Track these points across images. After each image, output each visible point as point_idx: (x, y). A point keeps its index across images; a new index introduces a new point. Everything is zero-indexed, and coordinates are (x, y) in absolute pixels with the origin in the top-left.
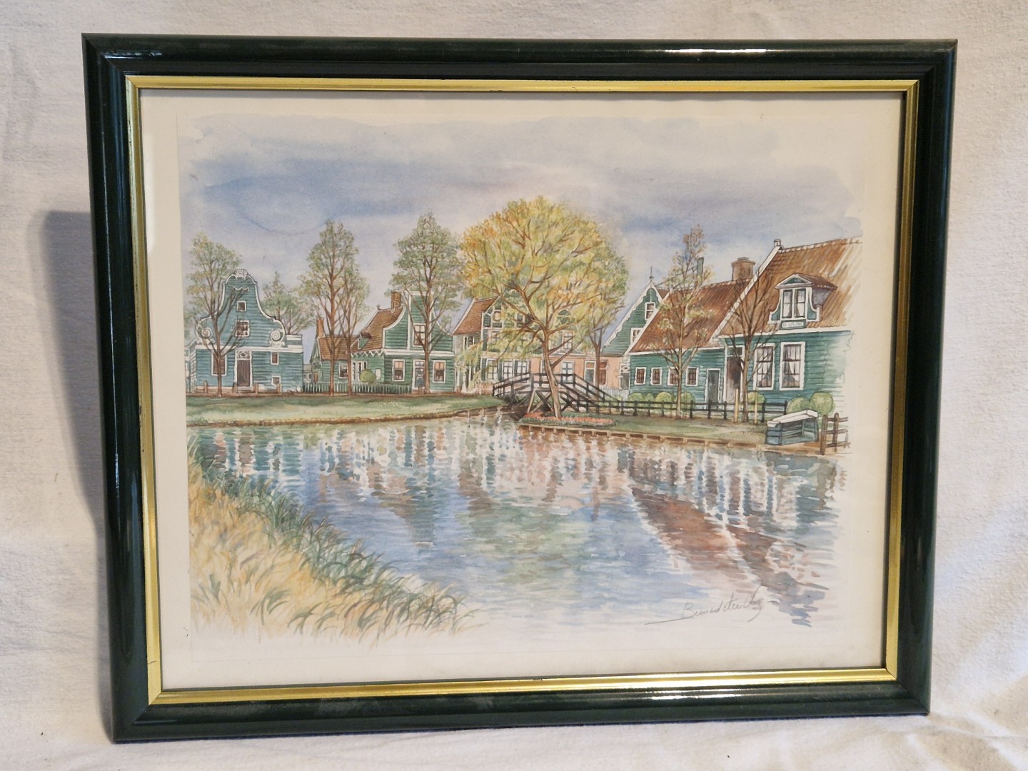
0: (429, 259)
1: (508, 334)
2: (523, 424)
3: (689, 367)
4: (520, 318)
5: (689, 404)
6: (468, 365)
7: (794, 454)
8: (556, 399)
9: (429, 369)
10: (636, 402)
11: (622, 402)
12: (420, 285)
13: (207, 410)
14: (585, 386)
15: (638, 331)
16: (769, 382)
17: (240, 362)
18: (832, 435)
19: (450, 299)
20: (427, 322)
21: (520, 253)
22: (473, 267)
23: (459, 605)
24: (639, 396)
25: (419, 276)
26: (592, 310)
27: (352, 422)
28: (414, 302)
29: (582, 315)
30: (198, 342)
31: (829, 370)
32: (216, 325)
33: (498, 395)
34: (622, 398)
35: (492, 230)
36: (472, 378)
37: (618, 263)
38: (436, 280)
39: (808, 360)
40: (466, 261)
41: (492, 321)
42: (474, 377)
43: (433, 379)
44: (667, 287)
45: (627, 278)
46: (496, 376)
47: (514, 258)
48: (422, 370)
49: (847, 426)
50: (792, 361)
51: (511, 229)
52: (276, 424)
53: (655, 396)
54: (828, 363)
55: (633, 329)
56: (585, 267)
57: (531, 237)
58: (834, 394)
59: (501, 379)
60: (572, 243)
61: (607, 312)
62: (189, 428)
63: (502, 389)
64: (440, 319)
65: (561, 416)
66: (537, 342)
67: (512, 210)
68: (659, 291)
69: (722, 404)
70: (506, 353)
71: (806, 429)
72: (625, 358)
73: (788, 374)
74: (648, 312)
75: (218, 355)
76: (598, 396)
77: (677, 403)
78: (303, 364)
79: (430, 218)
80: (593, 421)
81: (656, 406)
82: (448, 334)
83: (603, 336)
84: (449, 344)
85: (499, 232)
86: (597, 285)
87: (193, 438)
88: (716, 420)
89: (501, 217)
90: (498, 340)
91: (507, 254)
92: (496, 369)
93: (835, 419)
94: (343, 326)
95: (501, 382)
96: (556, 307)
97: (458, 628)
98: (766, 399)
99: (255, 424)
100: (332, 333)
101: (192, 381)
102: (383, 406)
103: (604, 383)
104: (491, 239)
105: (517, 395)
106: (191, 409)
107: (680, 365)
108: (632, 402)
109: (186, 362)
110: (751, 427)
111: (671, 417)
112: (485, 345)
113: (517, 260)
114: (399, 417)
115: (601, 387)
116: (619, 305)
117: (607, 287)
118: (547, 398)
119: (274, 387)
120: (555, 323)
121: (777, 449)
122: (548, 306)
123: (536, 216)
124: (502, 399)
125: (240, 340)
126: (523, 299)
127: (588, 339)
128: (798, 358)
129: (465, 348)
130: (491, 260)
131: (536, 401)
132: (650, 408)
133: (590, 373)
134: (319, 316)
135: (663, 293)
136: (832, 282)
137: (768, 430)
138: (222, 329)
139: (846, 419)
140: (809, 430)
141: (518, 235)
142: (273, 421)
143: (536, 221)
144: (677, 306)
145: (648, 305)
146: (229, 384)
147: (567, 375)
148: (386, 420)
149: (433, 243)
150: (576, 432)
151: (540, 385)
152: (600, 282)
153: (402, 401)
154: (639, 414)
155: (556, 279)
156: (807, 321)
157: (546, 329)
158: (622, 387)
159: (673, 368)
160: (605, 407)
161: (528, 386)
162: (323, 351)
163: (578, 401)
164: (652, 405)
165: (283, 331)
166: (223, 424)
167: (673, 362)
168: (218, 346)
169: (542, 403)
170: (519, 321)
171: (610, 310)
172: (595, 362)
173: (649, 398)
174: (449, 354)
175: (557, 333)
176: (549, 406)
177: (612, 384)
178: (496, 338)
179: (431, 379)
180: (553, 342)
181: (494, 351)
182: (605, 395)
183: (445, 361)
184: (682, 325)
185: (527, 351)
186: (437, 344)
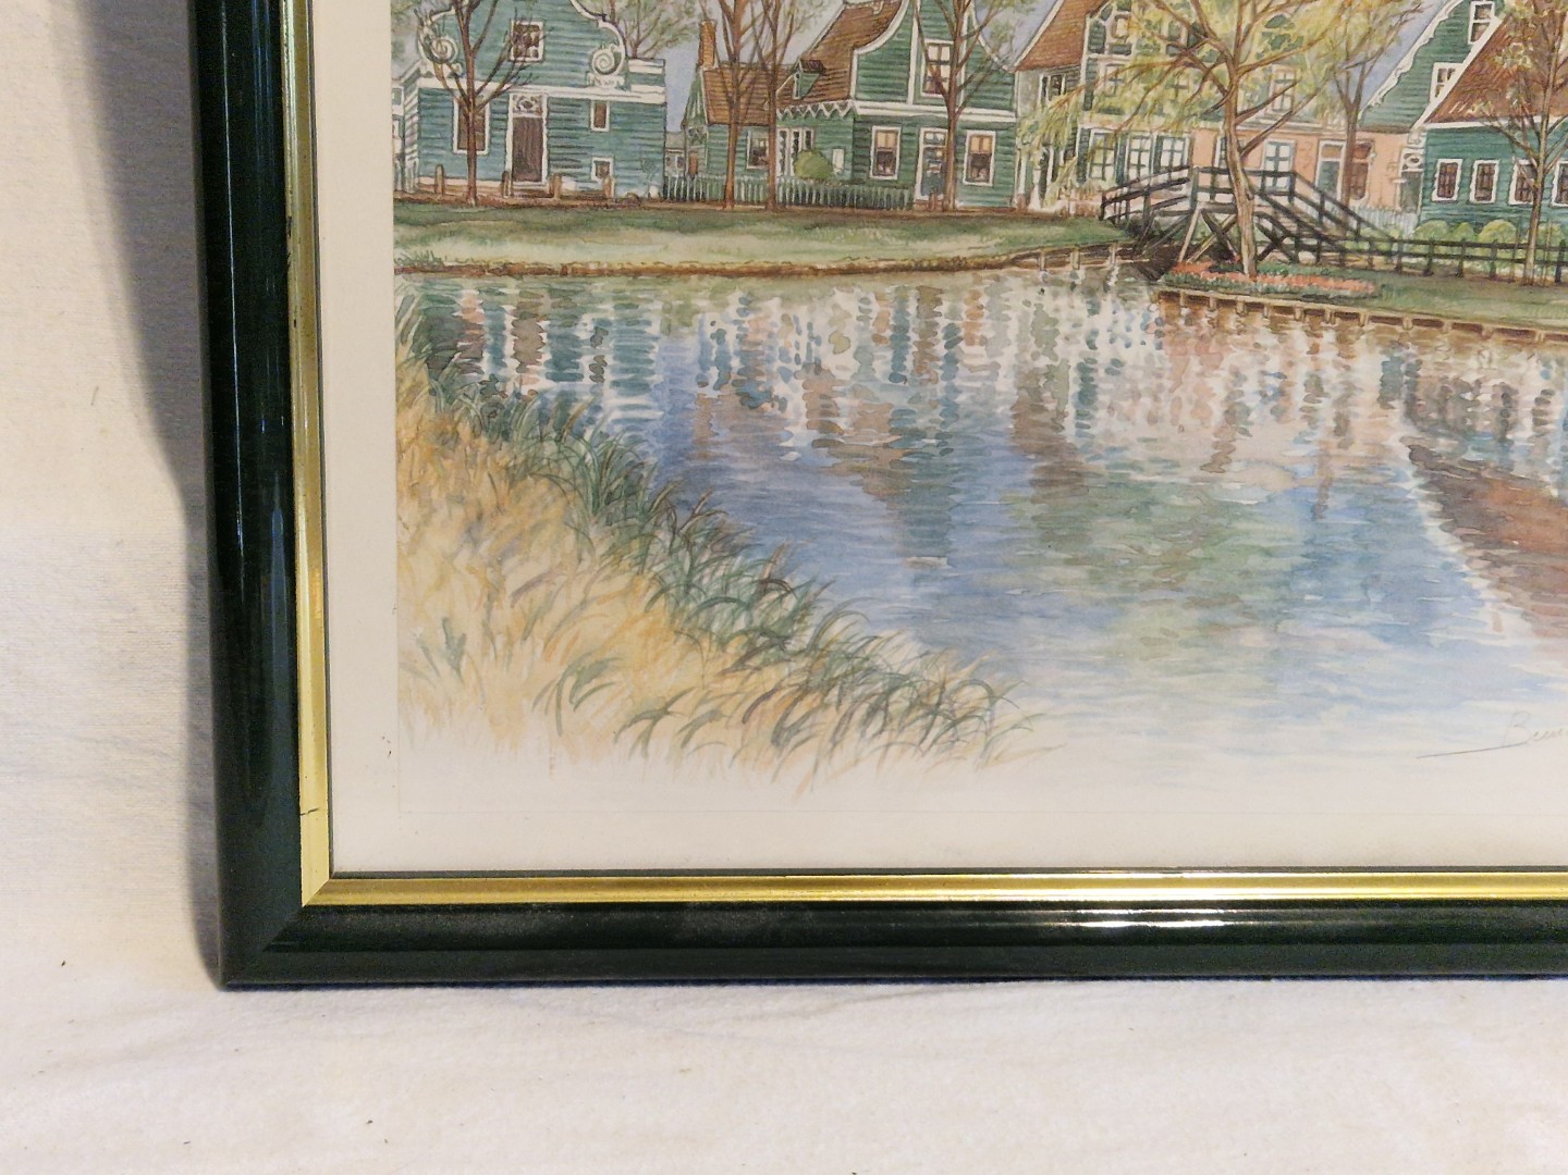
1: (1143, 71)
2: (1168, 289)
3: (1561, 162)
4: (1175, 34)
5: (1555, 249)
6: (1046, 145)
8: (1247, 232)
9: (956, 153)
10: (1432, 243)
11: (1401, 242)
13: (442, 235)
14: (1317, 200)
15: (1451, 72)
17: (519, 122)
20: (956, 36)
23: (1000, 703)
24: (1440, 229)
26: (1344, 17)
27: (774, 273)
29: (1323, 29)
30: (423, 72)
32: (465, 31)
33: (1112, 219)
34: (1402, 232)
36: (1053, 179)
41: (1110, 39)
42: (1060, 173)
43: (963, 176)
46: (1110, 171)
48: (939, 154)
52: (600, 273)
53: (1478, 228)
59: (1121, 181)
61: (1381, 23)
62: (400, 276)
63: (1124, 203)
64: (987, 30)
65: (1255, 273)
66: (1211, 93)
70: (1138, 117)
72: (1414, 136)
74: (1475, 25)
75: (468, 104)
76: (1344, 225)
77: (1526, 247)
78: (666, 132)
80: (1329, 286)
81: (1478, 252)
82: (1005, 67)
83: (1366, 82)
84: (1006, 93)
87: (407, 301)
90: (1121, 85)
92: (1111, 155)
94: (761, 42)
95: (1122, 186)
96: (1260, 8)
97: (995, 754)
99: (551, 272)
100: (734, 57)
101: (409, 164)
102: (846, 237)
103: (1361, 197)
105: (1157, 218)
106: (403, 229)
107: (1542, 156)
108: (1424, 243)
109: (395, 118)
111: (1511, 280)
112: (1090, 97)
114: (882, 265)
115: (1354, 204)
116: (1408, 6)
118: (1227, 229)
119: (597, 184)
120: (1255, 47)
122: (1241, 5)
124: (1121, 227)
125: (522, 68)
127: (1330, 88)
129: (1043, 101)
131: (1199, 236)
132: (1463, 258)
133: (1330, 169)
134: (705, 16)
138: (481, 41)
142: (593, 267)
144: (1546, 13)
145: (1477, 7)
146: (492, 174)
147: (1276, 174)
148: (851, 271)
150: (1289, 310)
151: (1212, 197)
153: (889, 227)
154: (1437, 271)
157: (1233, 61)
158: (1403, 204)
159: (1526, 162)
160: (1360, 251)
161: (1185, 197)
162: (712, 100)
163: (1297, 238)
164: (1469, 251)
165: (621, 49)
166: (478, 270)
167: (1525, 149)
168: (470, 82)
169: (1213, 240)
170: (1172, 40)
171: (1386, 18)
172: (1344, 144)
173: (1464, 234)
174: (1003, 117)
175: (1258, 73)
176: (1231, 248)
177: (1380, 199)
178: (1115, 80)
179: (959, 176)
180: (1248, 94)
181: (1109, 111)
182: (1363, 225)
183: (993, 133)
184: (1553, 62)
185: (1186, 113)
186: (976, 90)
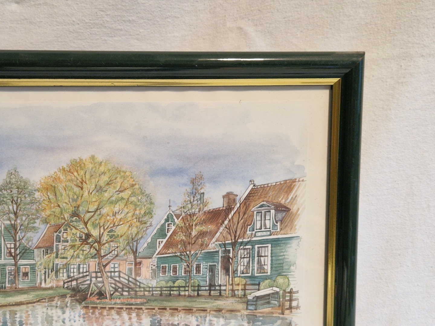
0: (15, 199)
1: (73, 247)
2: (85, 305)
3: (196, 263)
4: (81, 236)
5: (196, 287)
6: (45, 268)
7: (265, 315)
8: (107, 288)
9: (18, 273)
10: (161, 287)
11: (152, 288)
12: (9, 217)
14: (127, 278)
15: (162, 242)
16: (248, 270)
18: (289, 302)
19: (32, 225)
20: (15, 241)
21: (79, 193)
22: (47, 203)
24: (163, 284)
25: (9, 211)
26: (130, 229)
28: (6, 228)
29: (124, 232)
31: (287, 262)
33: (67, 287)
34: (152, 285)
35: (59, 178)
36: (48, 278)
37: (147, 197)
38: (21, 213)
39: (273, 255)
40: (42, 200)
41: (62, 239)
42: (50, 276)
43: (21, 279)
44: (181, 212)
45: (154, 207)
46: (65, 275)
47: (75, 197)
48: (13, 273)
49: (298, 296)
50: (262, 256)
51: (73, 178)
53: (174, 282)
54: (286, 257)
55: (158, 240)
56: (125, 201)
57: (87, 182)
58: (290, 276)
59: (69, 277)
60: (115, 185)
61: (141, 230)
64: (25, 239)
65: (111, 299)
66: (93, 251)
67: (73, 164)
68: (175, 215)
69: (218, 286)
70: (72, 259)
71: (273, 299)
72: (153, 259)
73: (260, 265)
74: (168, 229)
76: (135, 284)
77: (188, 286)
79: (15, 171)
80: (133, 301)
81: (175, 289)
82: (31, 248)
83: (138, 246)
84: (32, 255)
85: (65, 180)
86: (133, 212)
88: (214, 296)
89: (66, 169)
90: (66, 251)
91: (71, 194)
92: (65, 270)
93: (291, 292)
95: (69, 278)
96: (105, 228)
98: (246, 281)
103: (140, 276)
104: (59, 184)
105: (80, 286)
107: (190, 262)
108: (159, 287)
110: (237, 299)
111: (185, 296)
112: (57, 255)
113: (78, 197)
115: (138, 278)
116: (148, 225)
117: (140, 213)
120: (105, 238)
121: (254, 313)
122: (100, 227)
123: (90, 168)
124: (70, 289)
126: (82, 224)
127: (128, 248)
128: (266, 254)
129: (43, 257)
130: (59, 198)
131: (93, 290)
132: (170, 291)
133: (130, 270)
135: (178, 216)
136: (287, 206)
137: (248, 301)
139: (297, 292)
140: (275, 299)
141: (78, 181)
143: (91, 172)
144: (187, 225)
145: (168, 224)
149: (18, 188)
150: (122, 308)
151: (96, 279)
152: (136, 210)
154: (164, 295)
155: (105, 209)
156: (272, 231)
157: (99, 242)
158: (152, 278)
159: (186, 264)
160: (141, 291)
161: (88, 280)
163: (122, 289)
164: (172, 289)
167: (185, 260)
169: (98, 291)
171: (142, 228)
172: (134, 262)
173: (170, 284)
174: (32, 262)
175: (107, 245)
176: (103, 293)
177: (145, 276)
178: (65, 250)
179: (19, 279)
180: (104, 251)
181: (63, 258)
182: (141, 284)
183: (29, 266)
184: (191, 236)
185: (86, 257)
186: (23, 255)
